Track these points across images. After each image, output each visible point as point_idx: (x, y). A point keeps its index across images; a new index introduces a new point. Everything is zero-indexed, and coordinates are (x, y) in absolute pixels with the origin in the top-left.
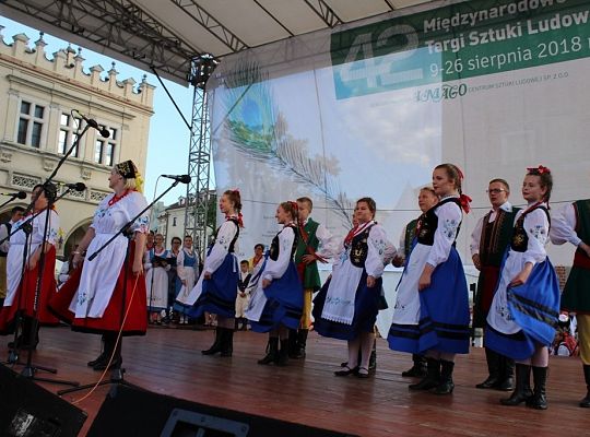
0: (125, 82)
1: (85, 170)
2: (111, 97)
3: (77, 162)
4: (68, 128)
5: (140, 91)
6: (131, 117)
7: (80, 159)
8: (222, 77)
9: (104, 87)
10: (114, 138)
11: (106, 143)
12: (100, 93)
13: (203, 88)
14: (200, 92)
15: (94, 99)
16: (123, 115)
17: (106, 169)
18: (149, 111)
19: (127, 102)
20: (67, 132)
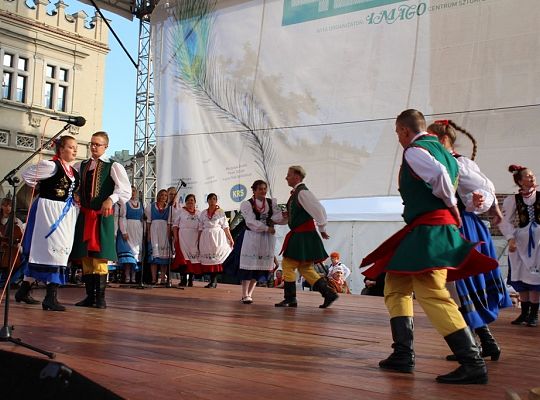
0: (75, 16)
1: (34, 116)
2: (60, 33)
3: (24, 107)
4: (11, 70)
5: (92, 26)
6: (83, 55)
7: (28, 103)
8: (171, 7)
9: (51, 22)
10: (65, 80)
11: (57, 86)
12: (47, 28)
13: (148, 20)
14: (147, 25)
15: (41, 36)
16: (74, 53)
17: (57, 114)
18: (102, 48)
19: (78, 38)
20: (11, 74)
